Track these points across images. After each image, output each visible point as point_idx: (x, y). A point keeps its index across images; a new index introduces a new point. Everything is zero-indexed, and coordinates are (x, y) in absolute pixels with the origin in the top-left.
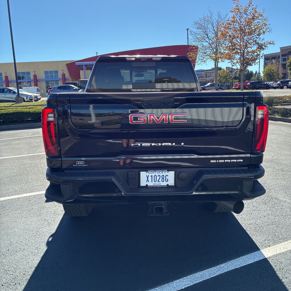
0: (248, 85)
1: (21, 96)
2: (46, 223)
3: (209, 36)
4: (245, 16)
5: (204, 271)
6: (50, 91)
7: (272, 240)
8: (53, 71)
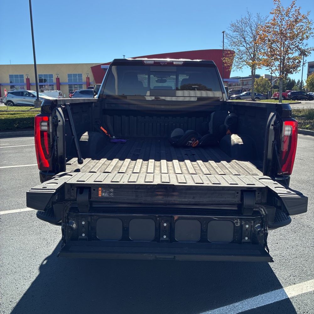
0: (289, 95)
1: (40, 100)
2: (45, 243)
3: (247, 40)
4: (287, 18)
5: (215, 310)
6: (71, 95)
7: (298, 276)
8: (77, 74)
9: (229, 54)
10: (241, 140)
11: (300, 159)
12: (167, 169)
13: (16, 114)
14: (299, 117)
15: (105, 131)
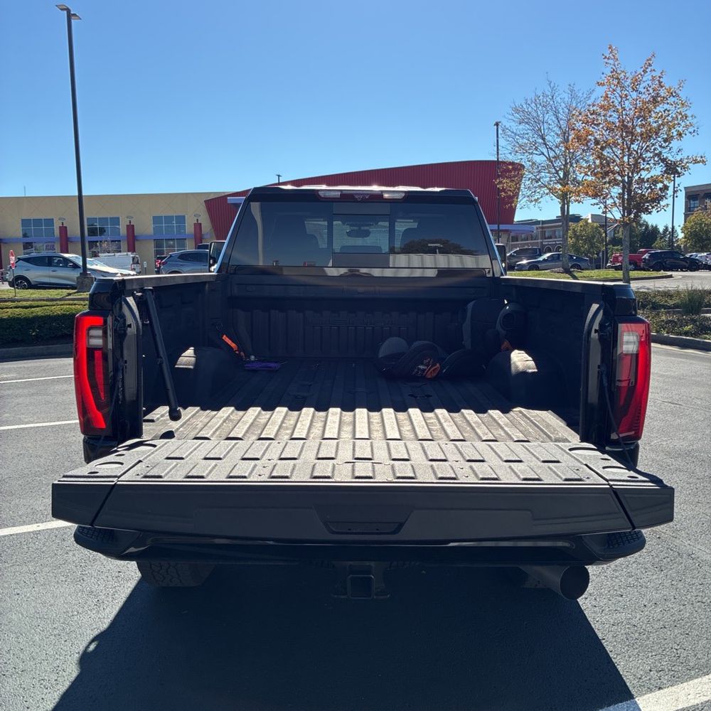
0: (645, 259)
1: (90, 274)
2: (92, 601)
3: (549, 141)
4: (634, 95)
6: (160, 264)
7: (669, 670)
8: (173, 217)
9: (510, 171)
10: (532, 363)
11: (670, 403)
12: (367, 430)
13: (34, 307)
14: (670, 307)
15: (233, 345)
